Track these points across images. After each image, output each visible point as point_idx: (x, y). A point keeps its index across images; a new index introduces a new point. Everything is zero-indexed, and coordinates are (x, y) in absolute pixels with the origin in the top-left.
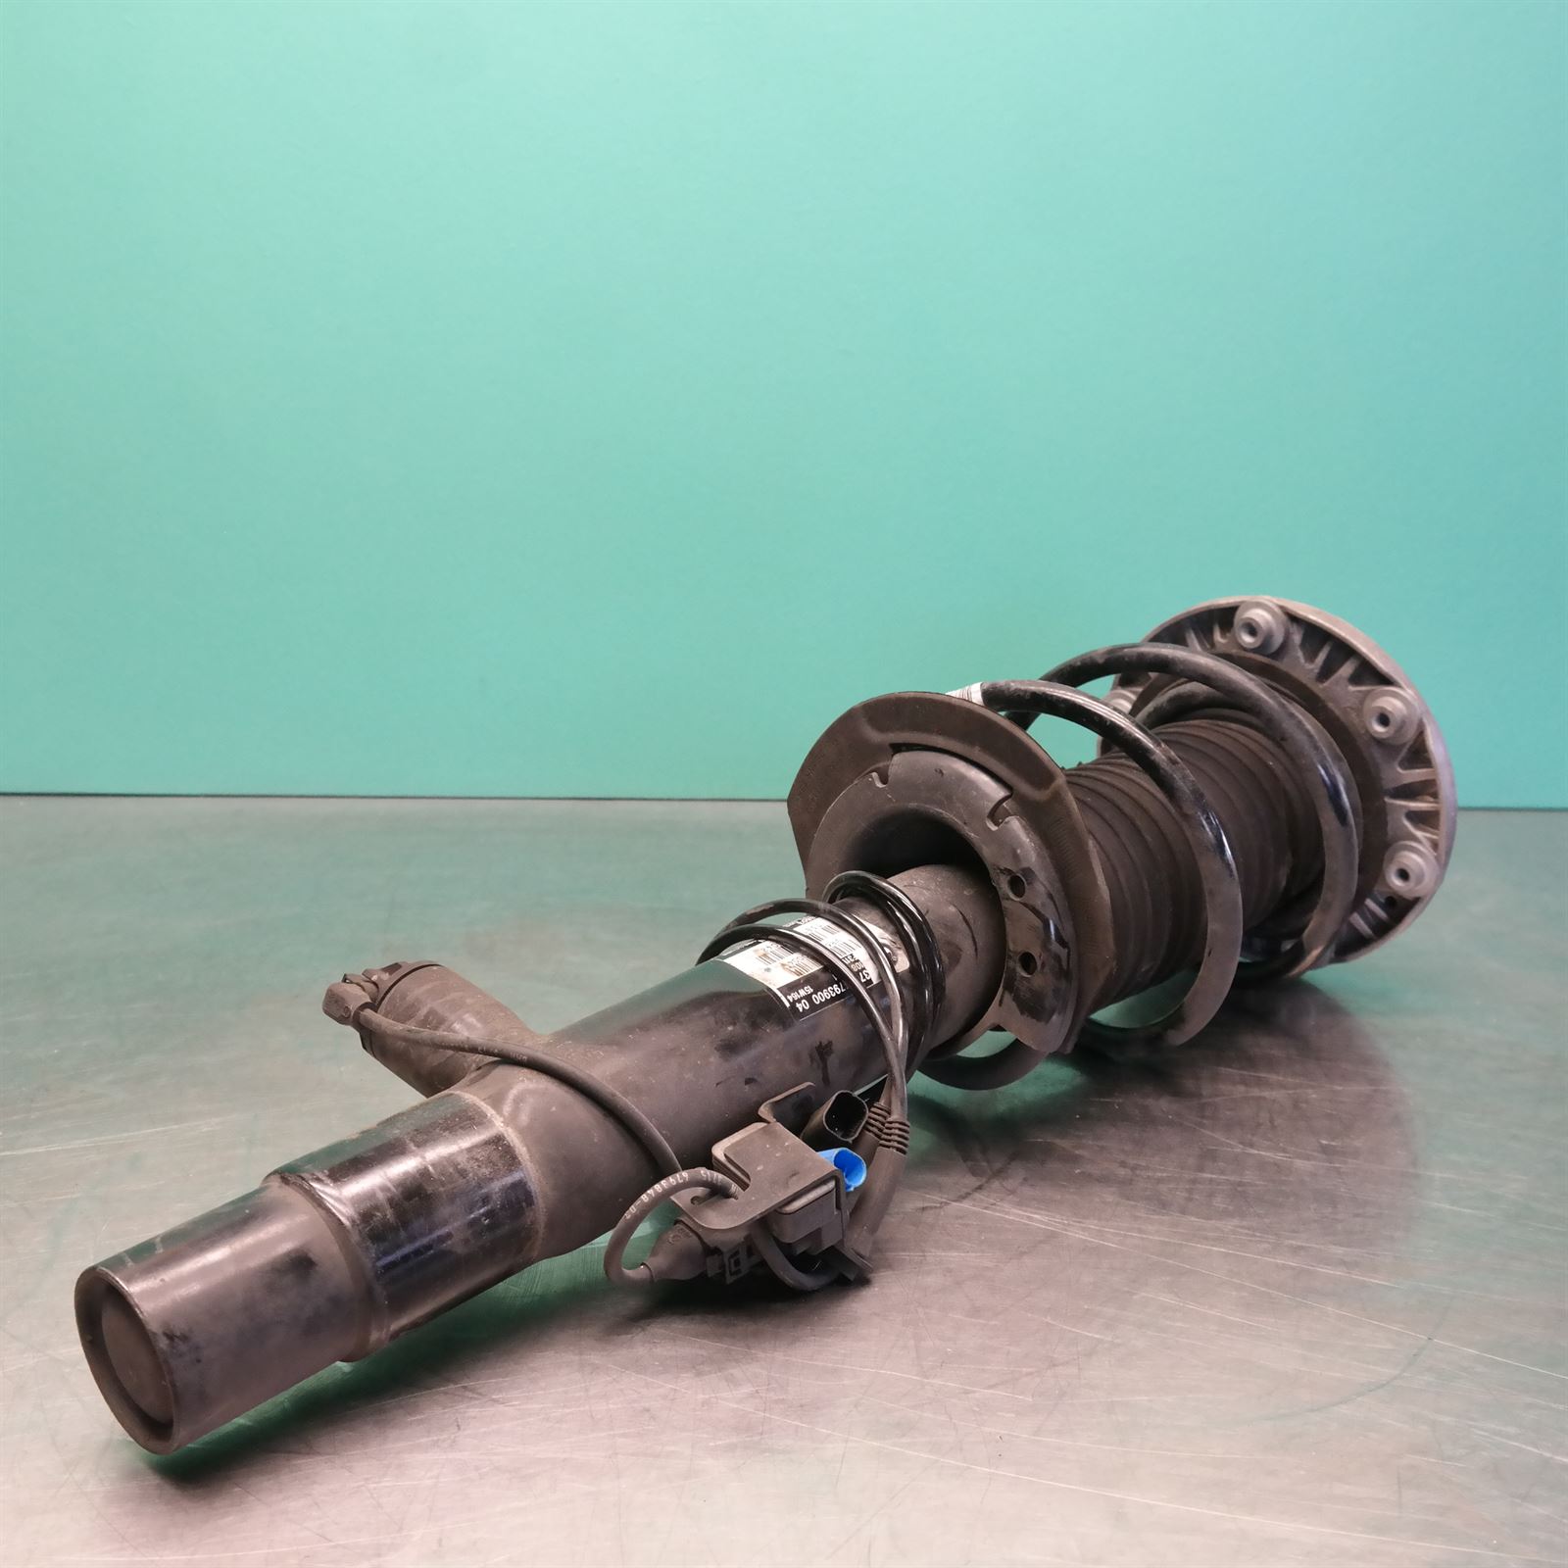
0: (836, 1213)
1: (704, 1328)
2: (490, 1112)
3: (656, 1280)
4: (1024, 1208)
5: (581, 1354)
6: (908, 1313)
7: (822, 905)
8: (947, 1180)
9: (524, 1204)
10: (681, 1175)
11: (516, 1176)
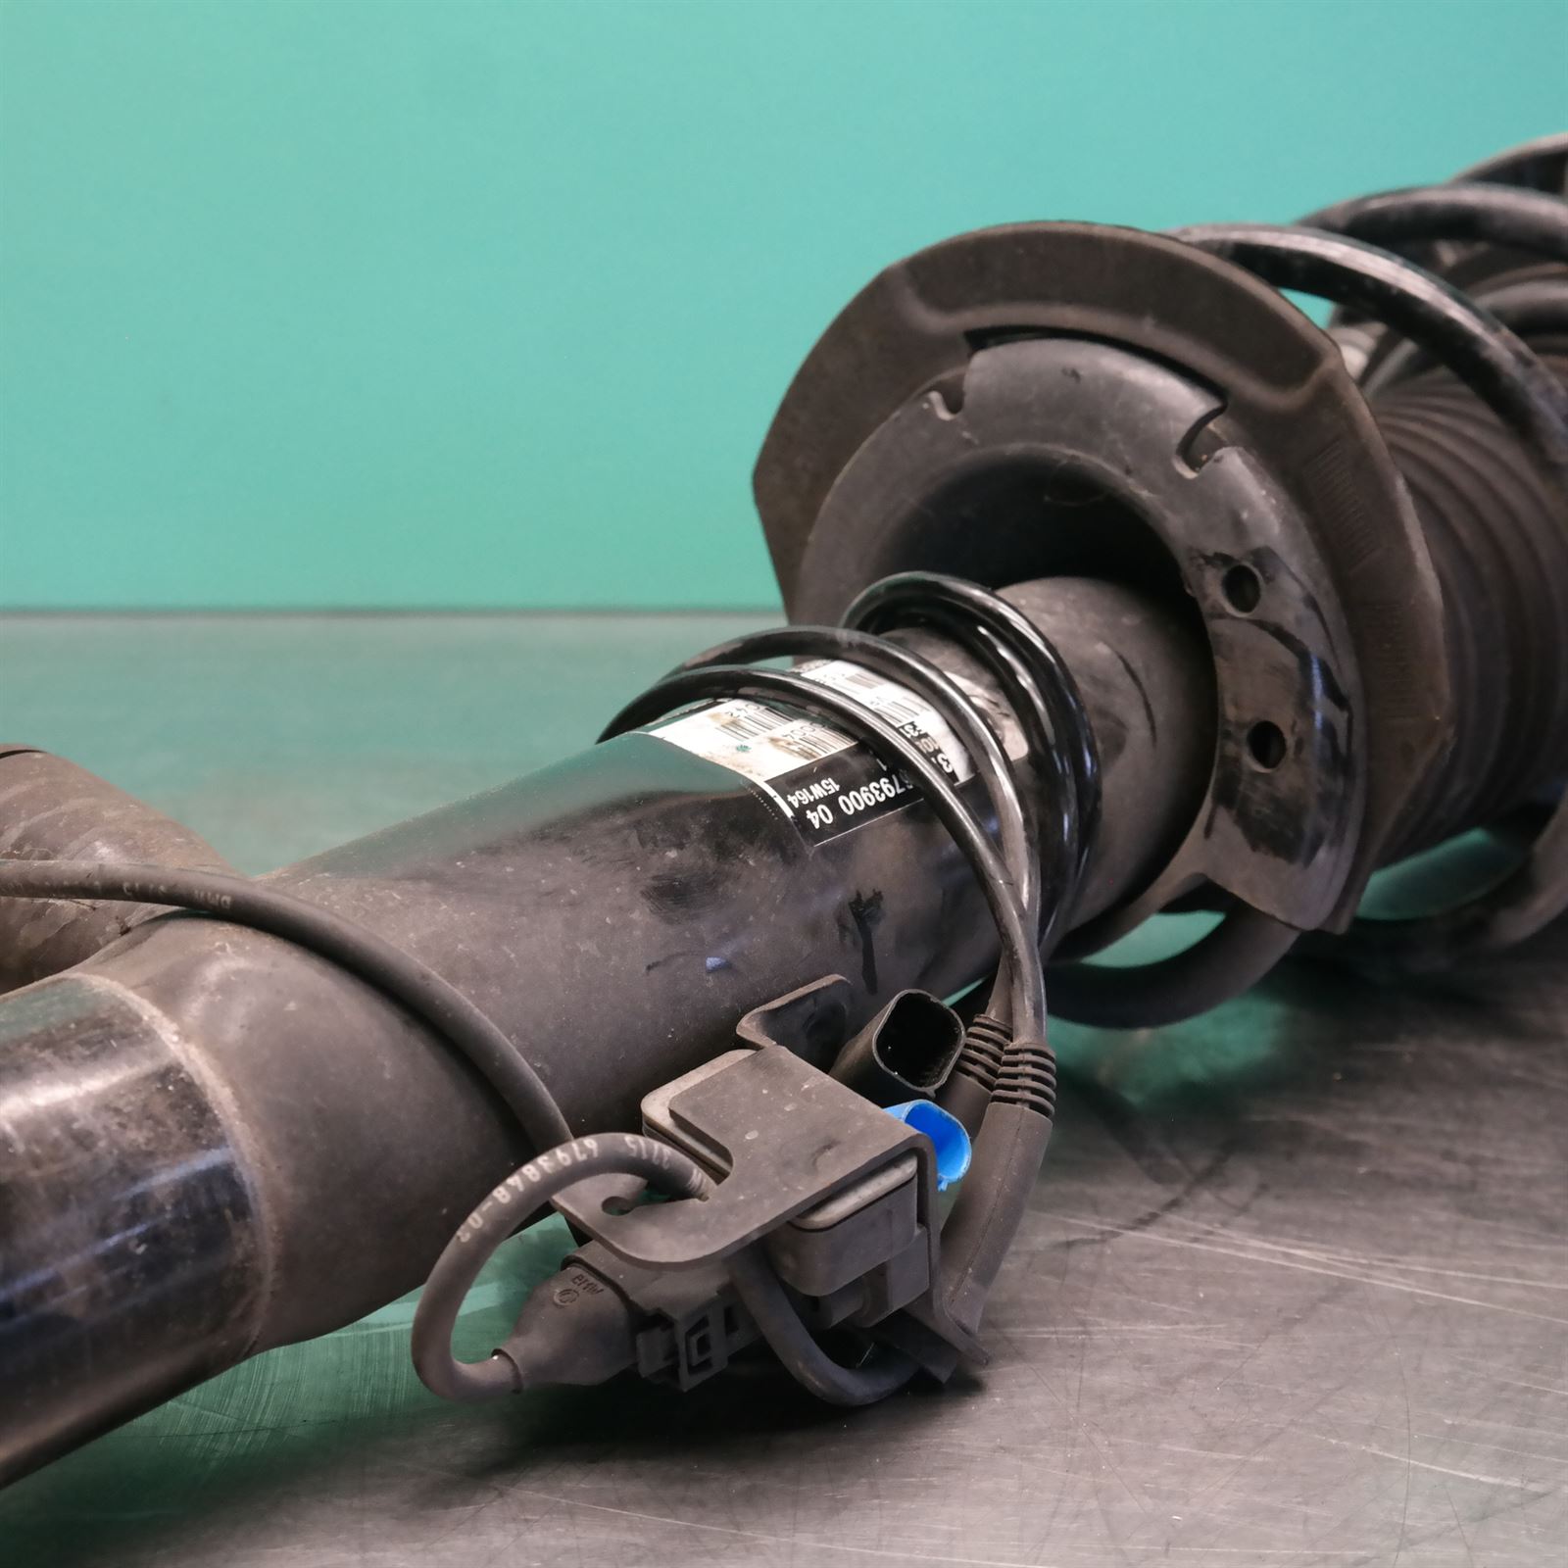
0: (917, 1232)
1: (633, 1488)
2: (149, 1011)
3: (526, 1385)
4: (1273, 1238)
5: (363, 1548)
6: (1074, 1446)
7: (843, 635)
8: (1108, 1191)
9: (228, 1213)
10: (581, 1145)
11: (213, 1158)
